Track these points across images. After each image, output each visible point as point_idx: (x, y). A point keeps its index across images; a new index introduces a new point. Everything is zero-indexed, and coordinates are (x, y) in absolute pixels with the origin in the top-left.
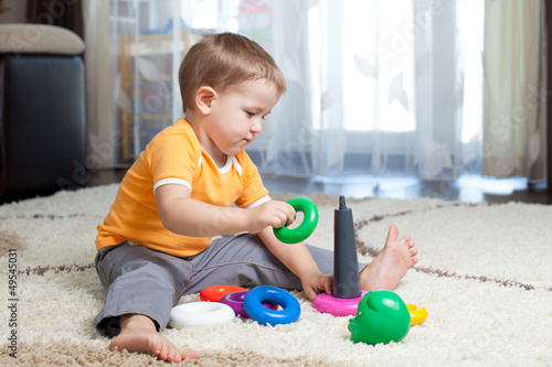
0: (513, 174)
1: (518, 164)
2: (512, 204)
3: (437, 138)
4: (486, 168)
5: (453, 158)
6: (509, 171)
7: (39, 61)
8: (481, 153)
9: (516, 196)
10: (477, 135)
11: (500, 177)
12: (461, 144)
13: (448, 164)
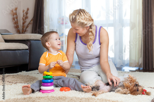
0: (135, 67)
1: (137, 64)
2: (137, 72)
3: (120, 58)
4: (130, 65)
5: (123, 63)
6: (135, 66)
7: (37, 41)
8: (129, 62)
9: (136, 71)
10: (128, 58)
11: (133, 67)
12: (125, 60)
13: (122, 64)
